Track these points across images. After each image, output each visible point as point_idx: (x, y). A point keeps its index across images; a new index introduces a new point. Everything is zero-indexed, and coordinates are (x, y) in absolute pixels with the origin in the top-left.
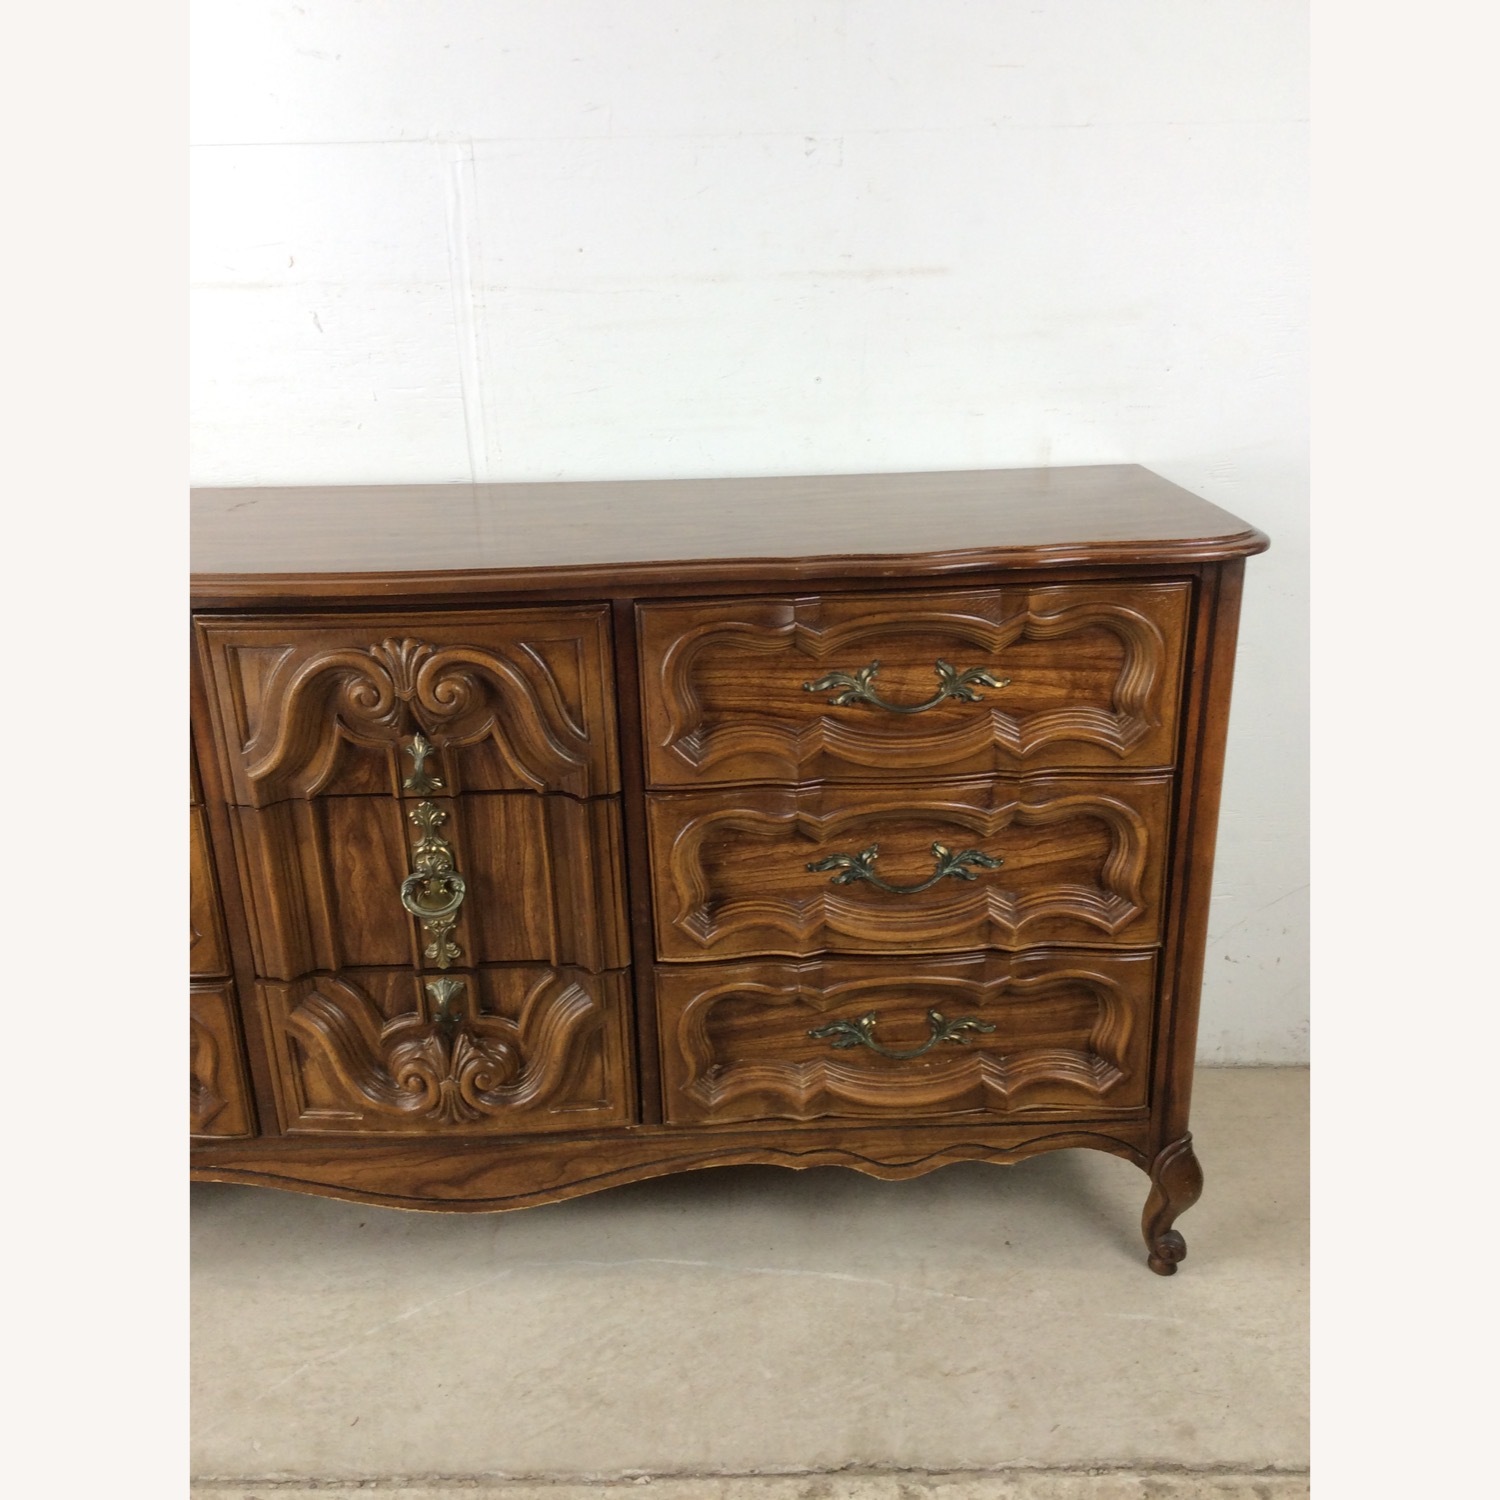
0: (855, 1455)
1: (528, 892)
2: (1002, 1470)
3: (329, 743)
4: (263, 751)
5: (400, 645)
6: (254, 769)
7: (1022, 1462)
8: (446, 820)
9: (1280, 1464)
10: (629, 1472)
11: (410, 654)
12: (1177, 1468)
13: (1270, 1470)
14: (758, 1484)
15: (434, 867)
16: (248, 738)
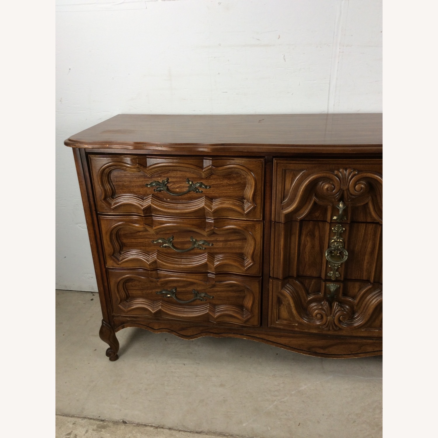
3: (310, 203)
4: (289, 204)
5: (346, 171)
6: (284, 211)
8: (345, 231)
11: (349, 174)
15: (338, 246)
16: (284, 200)
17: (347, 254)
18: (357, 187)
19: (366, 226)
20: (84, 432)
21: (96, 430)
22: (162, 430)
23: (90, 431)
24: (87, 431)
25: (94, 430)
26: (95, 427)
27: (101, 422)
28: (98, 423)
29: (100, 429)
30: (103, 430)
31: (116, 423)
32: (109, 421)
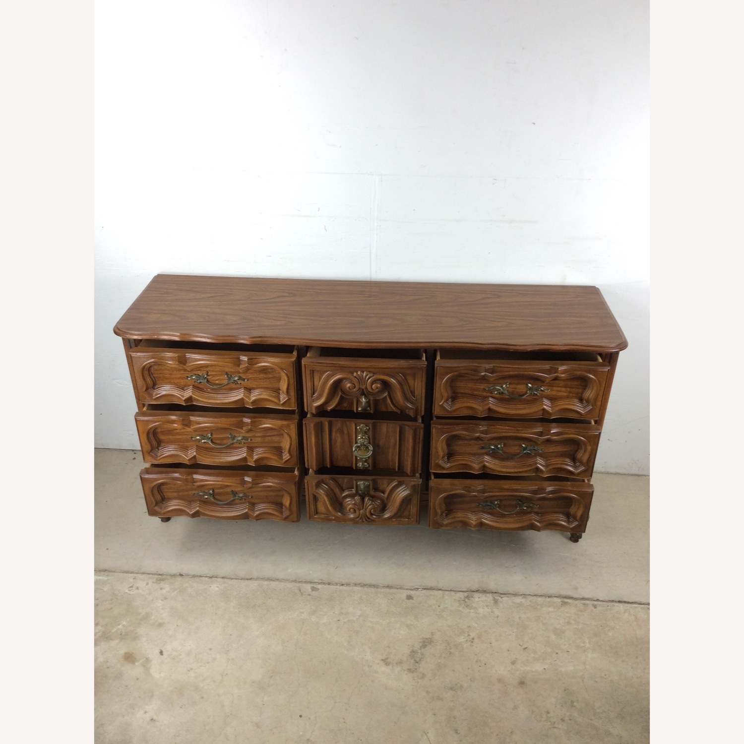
0: (480, 588)
1: (391, 450)
2: (521, 595)
3: (337, 396)
4: (319, 398)
5: (363, 373)
6: (315, 403)
7: (528, 593)
8: (369, 430)
9: (601, 599)
10: (416, 587)
11: (366, 376)
12: (571, 598)
13: (598, 600)
14: (453, 593)
15: (364, 442)
16: (314, 394)
17: (372, 449)
18: (373, 386)
19: (387, 426)
20: (145, 585)
21: (156, 582)
22: (215, 579)
23: (150, 584)
24: (147, 584)
25: (153, 582)
26: (154, 580)
27: (160, 576)
28: (157, 576)
29: (159, 582)
30: (162, 582)
31: (173, 576)
32: (167, 575)
